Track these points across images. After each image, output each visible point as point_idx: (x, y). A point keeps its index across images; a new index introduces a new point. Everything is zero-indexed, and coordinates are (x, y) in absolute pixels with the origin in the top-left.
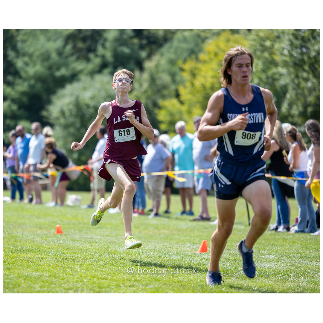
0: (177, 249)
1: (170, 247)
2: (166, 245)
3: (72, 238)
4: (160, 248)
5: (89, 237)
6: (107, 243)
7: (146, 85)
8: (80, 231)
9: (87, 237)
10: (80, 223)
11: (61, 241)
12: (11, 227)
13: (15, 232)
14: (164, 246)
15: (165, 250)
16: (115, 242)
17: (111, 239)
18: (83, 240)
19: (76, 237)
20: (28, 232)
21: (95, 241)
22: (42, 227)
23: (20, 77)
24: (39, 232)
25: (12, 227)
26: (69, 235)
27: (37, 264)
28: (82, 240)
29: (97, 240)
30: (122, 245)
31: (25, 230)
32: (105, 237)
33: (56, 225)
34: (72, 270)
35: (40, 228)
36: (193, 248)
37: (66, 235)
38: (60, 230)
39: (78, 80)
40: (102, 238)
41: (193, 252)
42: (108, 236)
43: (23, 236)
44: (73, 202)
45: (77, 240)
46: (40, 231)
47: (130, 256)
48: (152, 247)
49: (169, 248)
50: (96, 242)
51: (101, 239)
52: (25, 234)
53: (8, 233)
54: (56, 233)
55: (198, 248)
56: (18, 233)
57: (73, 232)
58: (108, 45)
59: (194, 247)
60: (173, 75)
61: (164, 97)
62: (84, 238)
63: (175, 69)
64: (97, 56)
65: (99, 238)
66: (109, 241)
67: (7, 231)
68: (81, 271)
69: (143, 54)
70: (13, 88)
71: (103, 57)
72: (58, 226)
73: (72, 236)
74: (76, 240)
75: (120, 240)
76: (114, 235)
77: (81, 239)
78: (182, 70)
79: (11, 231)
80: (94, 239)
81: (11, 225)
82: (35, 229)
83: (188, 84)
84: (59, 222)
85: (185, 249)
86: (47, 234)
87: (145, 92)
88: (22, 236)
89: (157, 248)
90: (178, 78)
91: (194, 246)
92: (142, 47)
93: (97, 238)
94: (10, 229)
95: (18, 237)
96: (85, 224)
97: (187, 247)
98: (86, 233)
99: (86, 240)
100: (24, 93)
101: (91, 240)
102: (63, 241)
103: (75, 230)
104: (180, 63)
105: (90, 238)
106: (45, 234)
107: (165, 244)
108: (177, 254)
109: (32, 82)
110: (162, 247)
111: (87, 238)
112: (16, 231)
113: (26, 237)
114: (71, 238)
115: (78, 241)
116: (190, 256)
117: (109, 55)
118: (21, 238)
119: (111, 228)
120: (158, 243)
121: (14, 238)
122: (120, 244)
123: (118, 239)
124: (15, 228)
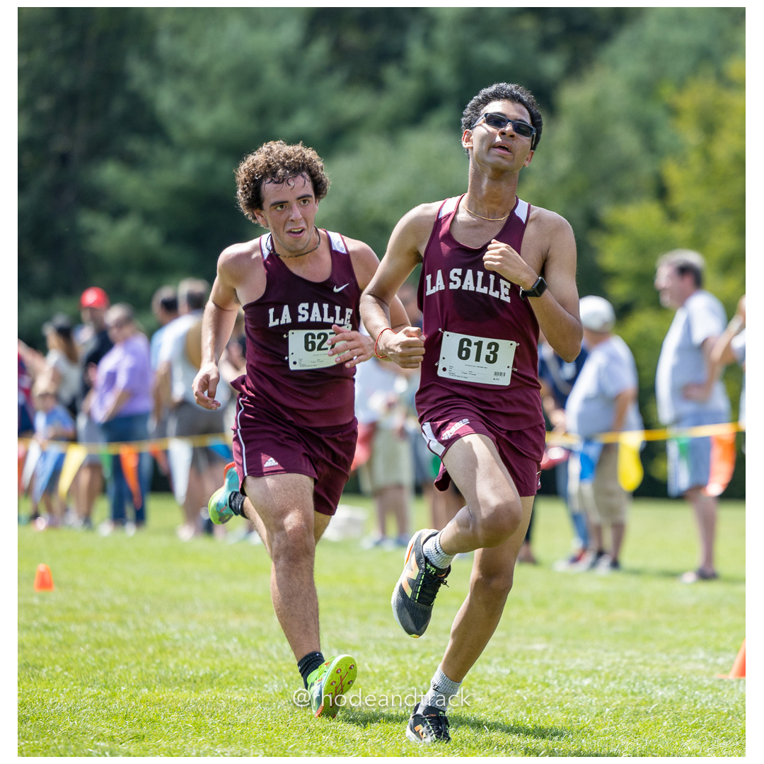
0: (667, 667)
1: (645, 664)
2: (630, 658)
4: (613, 664)
7: (563, 163)
8: (363, 617)
10: (361, 594)
13: (159, 625)
14: (625, 661)
15: (628, 672)
20: (201, 623)
22: (244, 608)
24: (234, 623)
27: (228, 721)
28: (369, 645)
31: (192, 617)
34: (336, 739)
36: (715, 664)
39: (352, 150)
41: (717, 675)
43: (183, 637)
44: (340, 529)
46: (237, 620)
47: (518, 691)
48: (588, 665)
49: (641, 664)
52: (189, 631)
53: (137, 629)
55: (732, 662)
56: (168, 627)
57: (341, 620)
58: (442, 36)
59: (721, 661)
60: (647, 130)
61: (621, 197)
62: (376, 639)
63: (654, 111)
64: (406, 73)
67: (134, 622)
68: (367, 741)
69: (552, 65)
71: (426, 75)
77: (366, 640)
78: (673, 112)
79: (145, 622)
81: (148, 602)
82: (222, 616)
83: (694, 158)
85: (688, 667)
86: (261, 629)
87: (563, 181)
88: (180, 635)
89: (602, 665)
90: (663, 137)
91: (718, 657)
92: (547, 45)
94: (143, 614)
95: (167, 640)
97: (696, 661)
99: (383, 645)
100: (180, 194)
101: (395, 644)
103: (346, 615)
104: (667, 92)
105: (394, 639)
106: (252, 630)
107: (628, 654)
108: (665, 682)
110: (620, 662)
111: (384, 638)
112: (163, 621)
116: (706, 688)
117: (444, 72)
118: (177, 641)
120: (607, 651)
121: (156, 642)
124: (160, 611)
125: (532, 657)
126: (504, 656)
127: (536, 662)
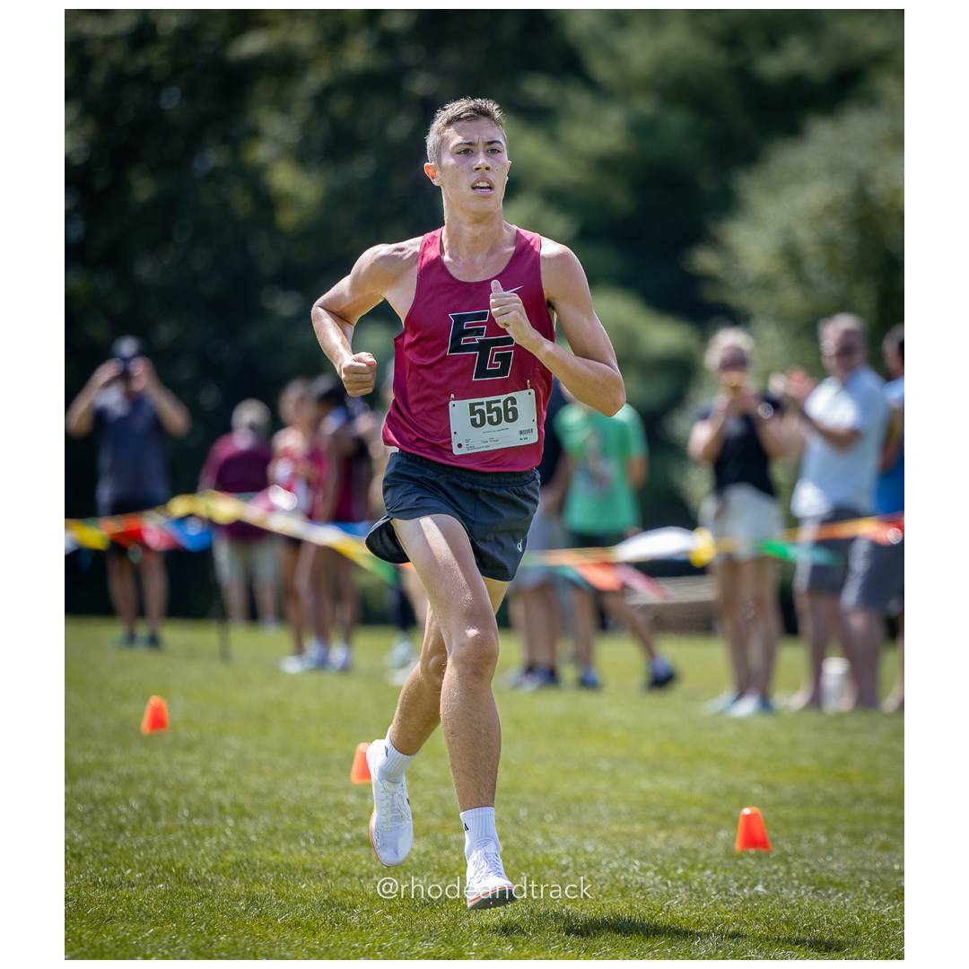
3: (813, 871)
9: (888, 864)
11: (760, 888)
12: (523, 812)
13: (539, 841)
18: (867, 884)
19: (835, 866)
20: (604, 839)
22: (673, 817)
23: (590, 83)
25: (529, 816)
26: (799, 855)
28: (861, 882)
31: (591, 828)
33: (742, 807)
35: (663, 822)
37: (784, 858)
38: (758, 835)
45: (838, 879)
46: (662, 835)
54: (737, 847)
56: (553, 845)
57: (823, 840)
62: (875, 873)
70: (553, 138)
72: (747, 811)
73: (811, 862)
74: (831, 883)
77: (858, 874)
79: (519, 837)
81: (525, 804)
82: (638, 828)
84: (757, 790)
86: (696, 851)
88: (570, 859)
95: (550, 868)
102: (766, 887)
103: (830, 832)
106: (682, 851)
109: (645, 106)
111: (885, 871)
112: (546, 835)
114: (807, 870)
115: (840, 886)
118: (566, 868)
121: (532, 868)
124: (542, 819)
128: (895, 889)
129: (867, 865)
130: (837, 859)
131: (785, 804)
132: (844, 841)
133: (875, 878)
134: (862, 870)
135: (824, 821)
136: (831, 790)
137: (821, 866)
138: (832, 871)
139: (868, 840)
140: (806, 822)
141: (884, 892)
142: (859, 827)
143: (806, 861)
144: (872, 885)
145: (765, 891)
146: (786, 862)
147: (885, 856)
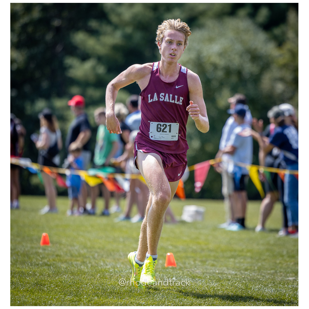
3: (191, 273)
5: (217, 271)
6: (245, 281)
8: (203, 262)
9: (214, 271)
10: (203, 250)
12: (96, 255)
13: (102, 264)
16: (258, 280)
17: (251, 275)
18: (208, 277)
19: (198, 271)
20: (123, 263)
21: (227, 277)
25: (98, 256)
26: (186, 268)
28: (206, 276)
29: (230, 277)
30: (268, 284)
31: (118, 260)
32: (242, 272)
33: (166, 253)
37: (181, 269)
38: (172, 261)
40: (238, 273)
42: (246, 270)
43: (114, 271)
44: (191, 216)
45: (199, 276)
50: (229, 280)
51: (236, 275)
52: (117, 268)
53: (92, 266)
54: (166, 265)
56: (107, 265)
57: (192, 263)
62: (210, 273)
65: (233, 272)
66: (249, 278)
67: (90, 263)
72: (169, 254)
73: (190, 270)
74: (197, 277)
75: (265, 277)
76: (256, 268)
77: (205, 274)
79: (95, 262)
80: (226, 275)
81: (97, 252)
84: (170, 247)
88: (113, 269)
93: (229, 274)
94: (94, 258)
95: (107, 272)
96: (211, 251)
98: (213, 265)
99: (213, 276)
101: (220, 276)
103: (195, 260)
105: (219, 273)
111: (214, 273)
112: (104, 262)
113: (120, 272)
114: (189, 273)
115: (200, 278)
118: (111, 273)
119: (251, 258)
121: (101, 273)
122: (266, 282)
123: (263, 274)
124: (102, 257)
125: (288, 284)
126: (274, 283)
127: (290, 286)
128: (217, 278)
129: (208, 271)
130: (198, 269)
131: (179, 252)
132: (200, 264)
133: (211, 275)
134: (206, 273)
135: (193, 257)
136: (194, 247)
137: (193, 271)
138: (197, 273)
139: (207, 263)
140: (187, 257)
141: (214, 280)
142: (204, 259)
143: (188, 270)
144: (210, 278)
145: (176, 279)
146: (182, 270)
147: (213, 268)
